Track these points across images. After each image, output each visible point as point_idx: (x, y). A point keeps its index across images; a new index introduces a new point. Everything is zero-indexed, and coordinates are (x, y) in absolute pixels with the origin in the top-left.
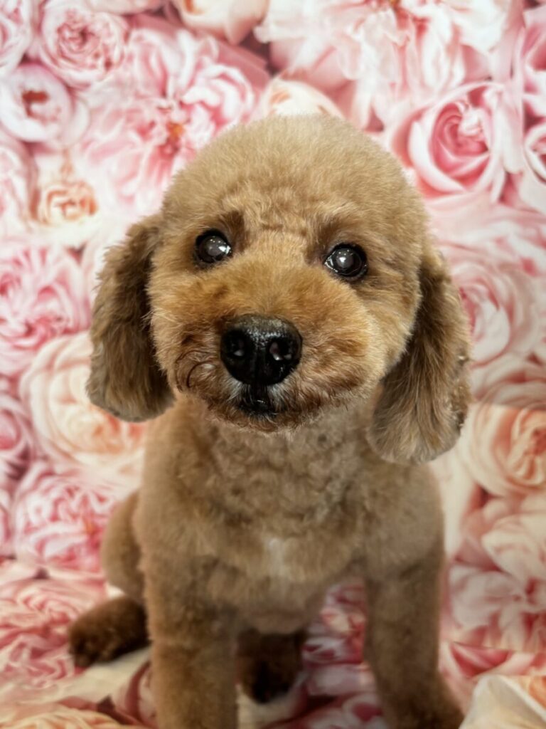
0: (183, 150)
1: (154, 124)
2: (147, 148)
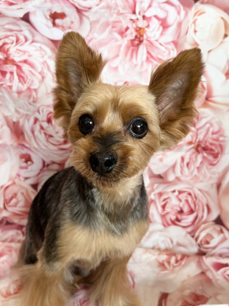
0: (145, 41)
1: (127, 29)
2: (125, 42)
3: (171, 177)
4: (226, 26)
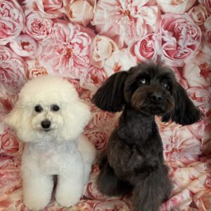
0: (72, 56)
1: (62, 49)
2: (61, 56)
3: (92, 126)
4: (113, 46)
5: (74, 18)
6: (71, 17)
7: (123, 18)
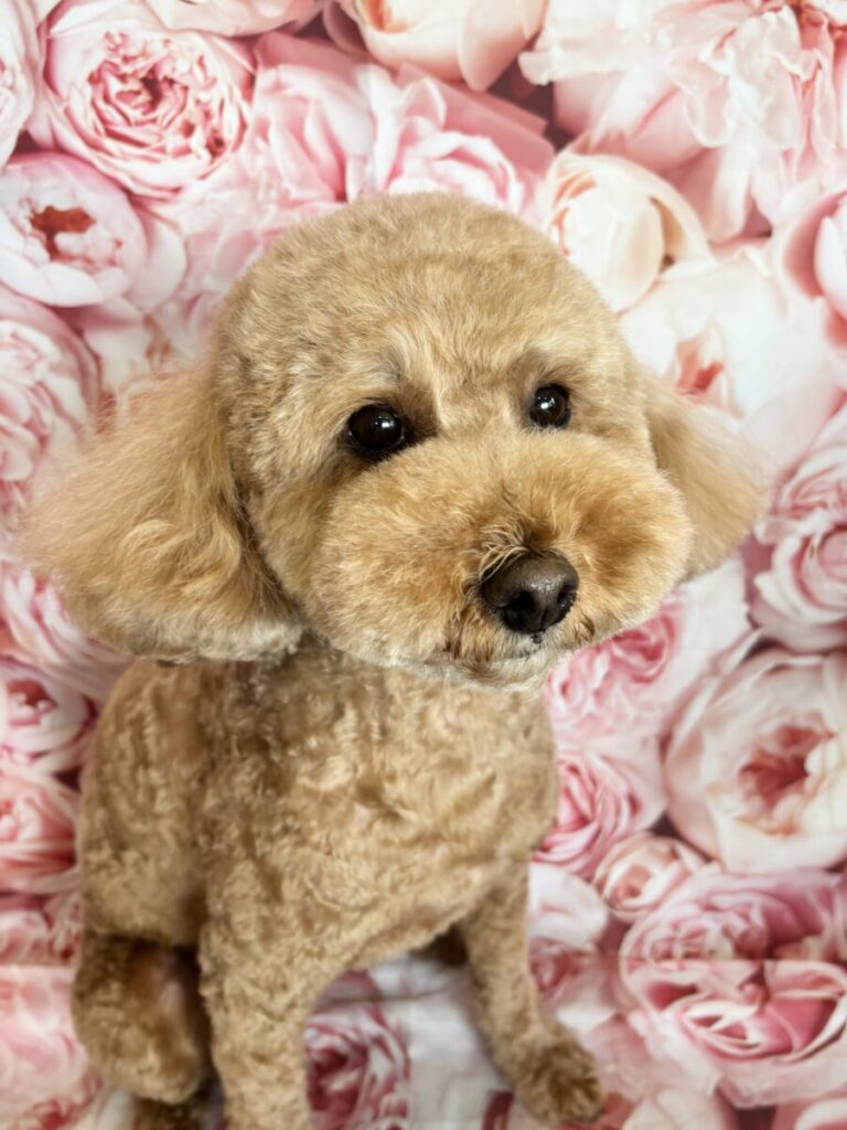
4: (670, 229)
5: (401, 28)
6: (380, 22)
7: (751, 27)
